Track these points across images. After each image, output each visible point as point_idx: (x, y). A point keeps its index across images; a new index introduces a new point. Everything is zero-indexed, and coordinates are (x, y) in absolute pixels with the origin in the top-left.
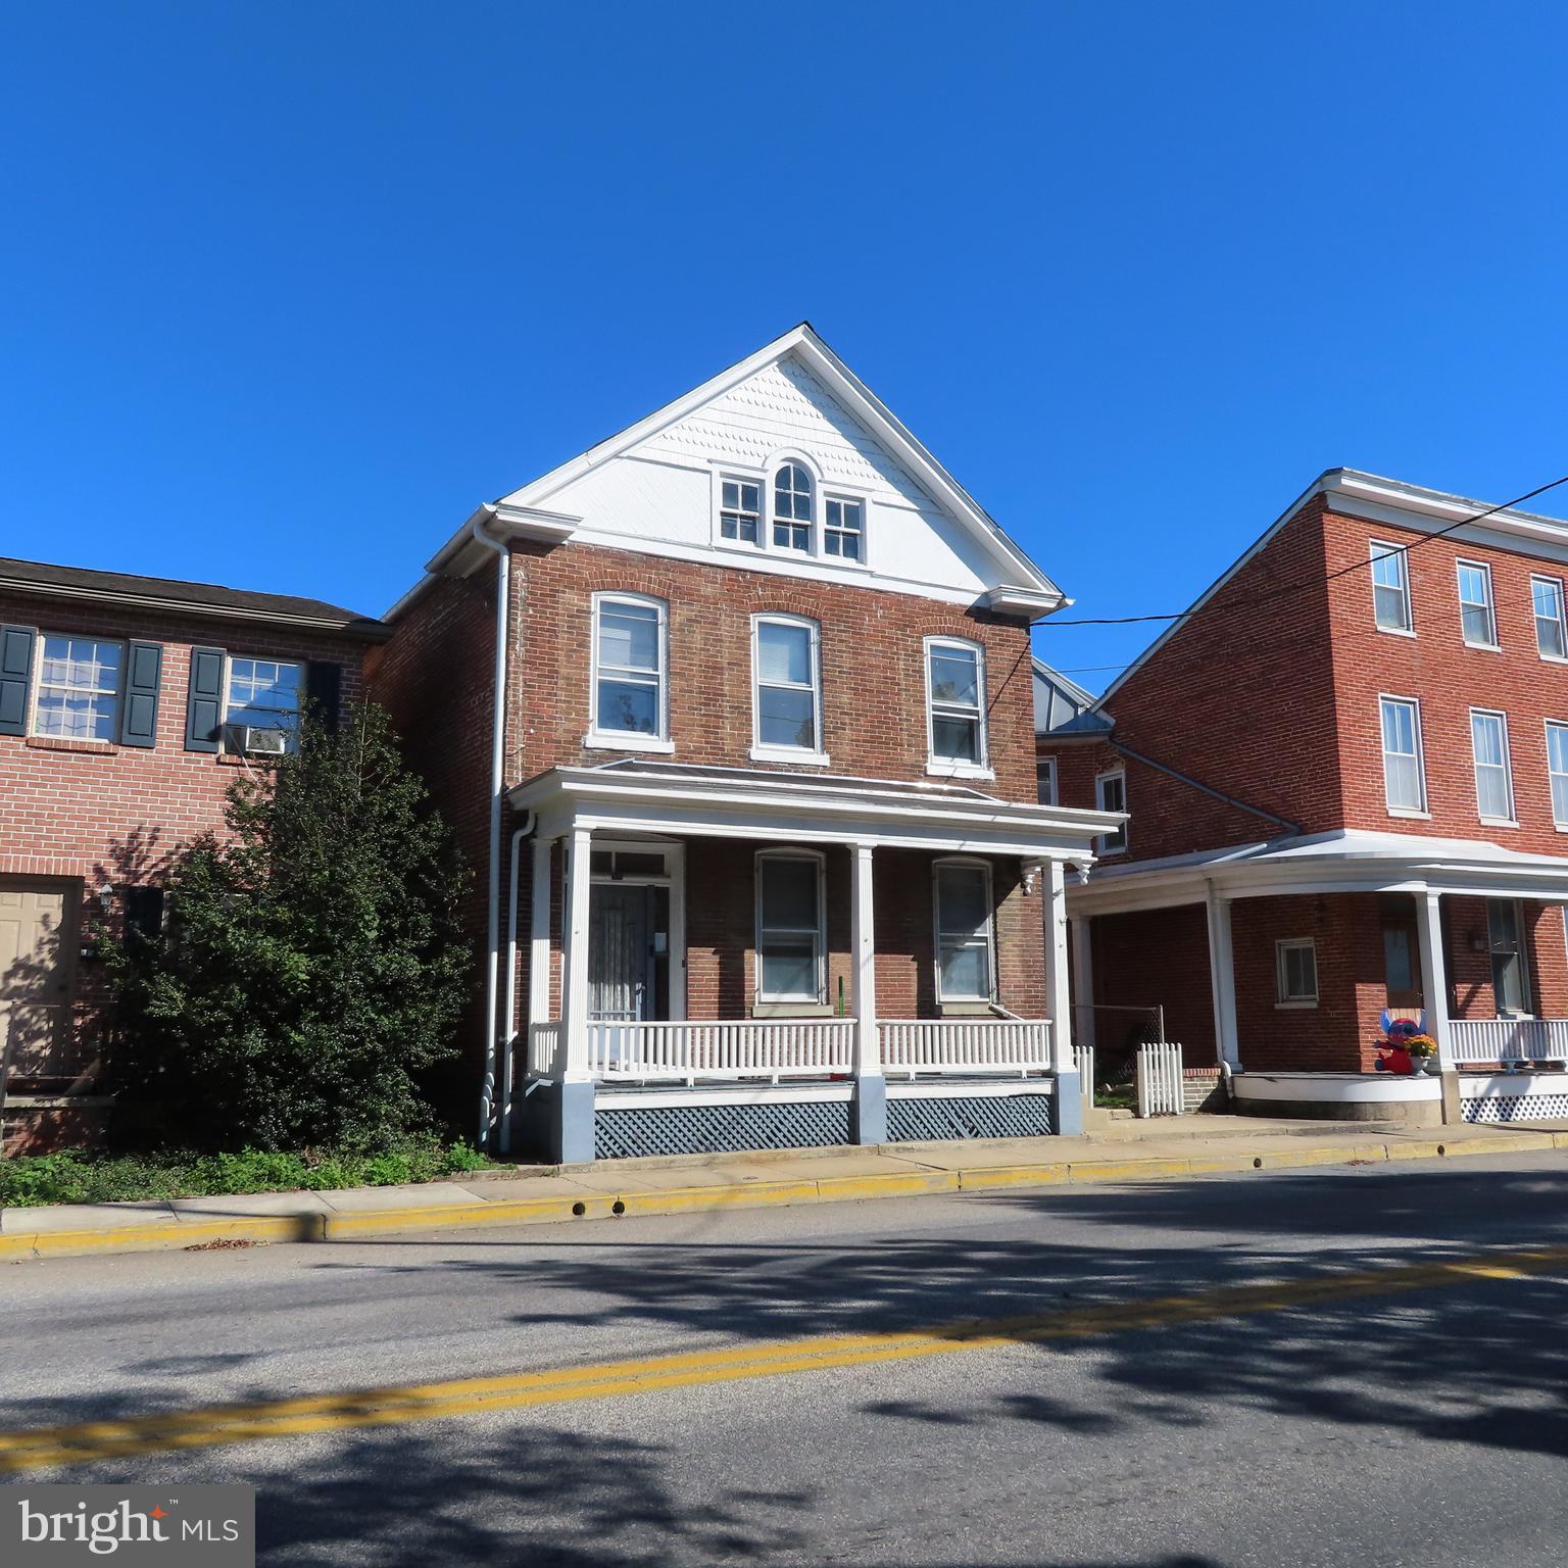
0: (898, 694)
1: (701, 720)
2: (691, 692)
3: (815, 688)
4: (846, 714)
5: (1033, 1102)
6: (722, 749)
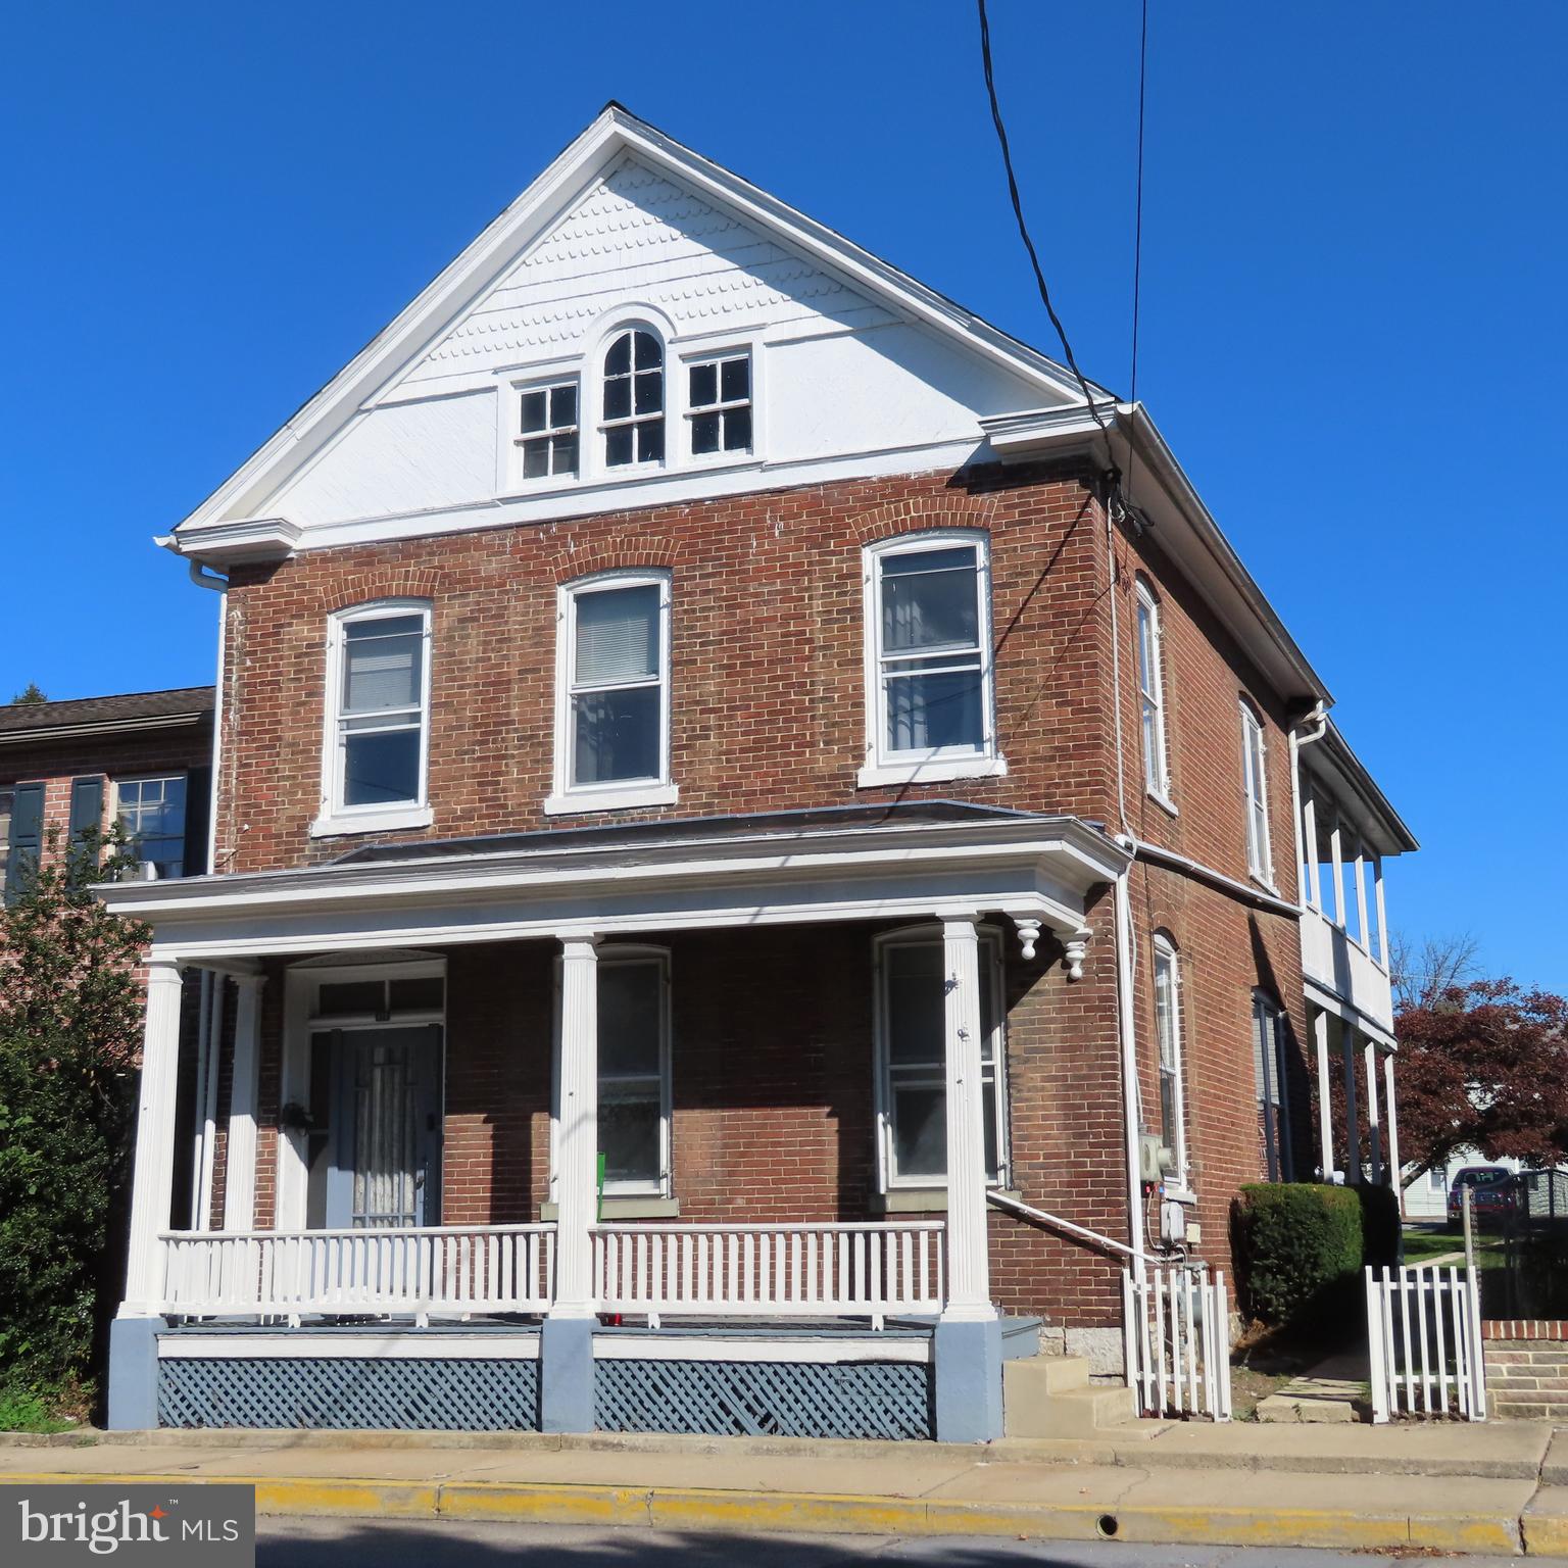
0: (810, 658)
1: (473, 768)
2: (461, 727)
3: (664, 680)
4: (711, 711)
5: (894, 1375)
6: (504, 806)
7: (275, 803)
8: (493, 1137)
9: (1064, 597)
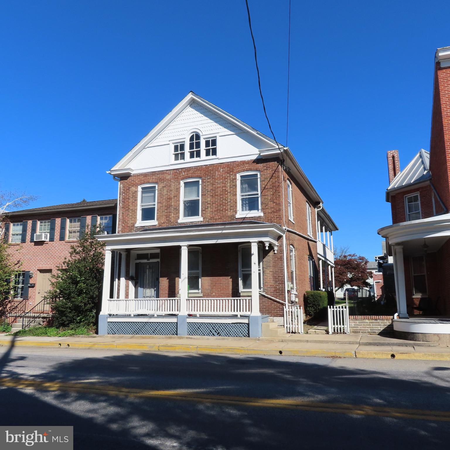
0: (227, 194)
1: (165, 214)
2: (163, 207)
3: (200, 198)
4: (209, 204)
5: (242, 326)
6: (171, 221)
7: (129, 221)
8: (169, 282)
9: (274, 183)
